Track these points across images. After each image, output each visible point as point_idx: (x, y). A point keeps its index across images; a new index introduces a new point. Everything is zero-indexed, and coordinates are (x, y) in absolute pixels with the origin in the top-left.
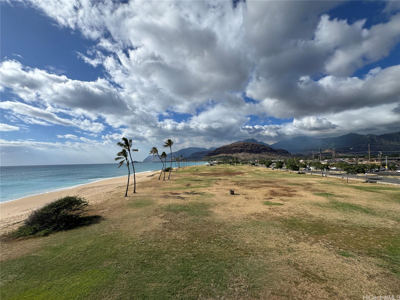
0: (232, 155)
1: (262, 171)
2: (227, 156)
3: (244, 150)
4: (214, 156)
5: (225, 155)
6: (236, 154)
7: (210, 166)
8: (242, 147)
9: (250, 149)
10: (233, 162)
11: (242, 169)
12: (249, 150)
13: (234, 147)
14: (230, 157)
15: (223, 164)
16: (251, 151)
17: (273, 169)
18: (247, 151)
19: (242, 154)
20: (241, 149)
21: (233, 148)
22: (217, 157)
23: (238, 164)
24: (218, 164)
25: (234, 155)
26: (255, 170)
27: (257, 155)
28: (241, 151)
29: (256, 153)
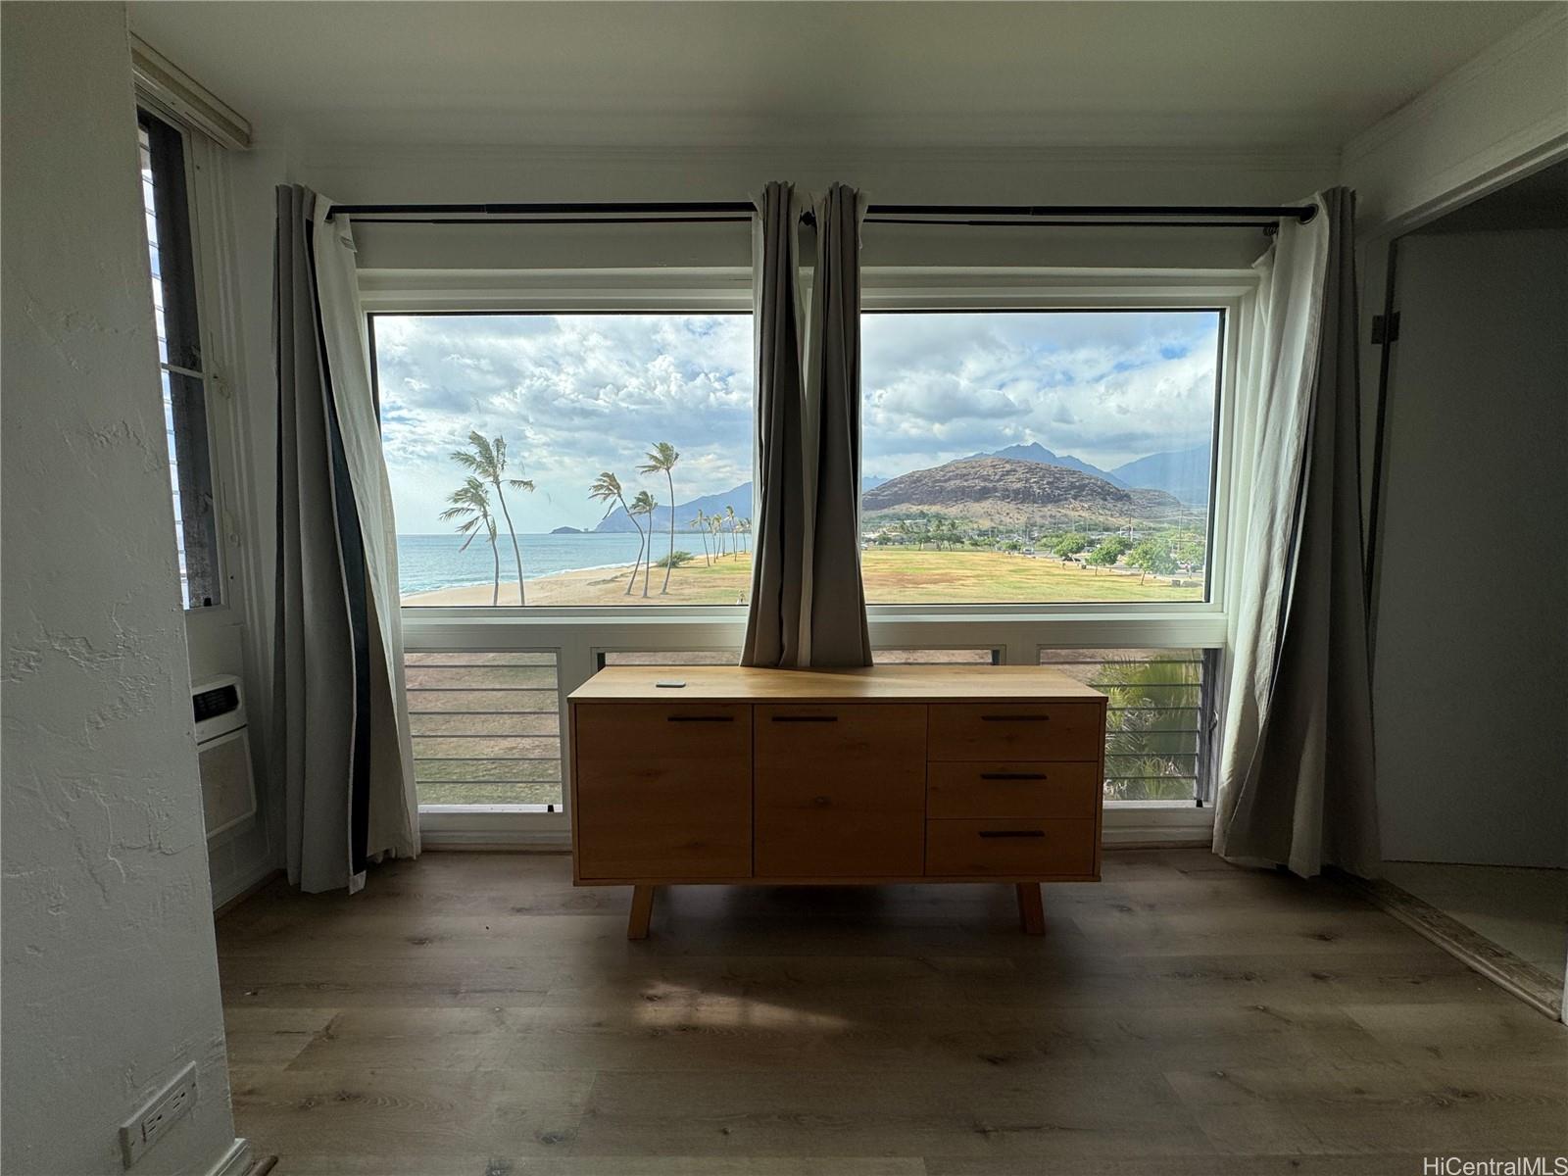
0: (947, 511)
5: (915, 509)
6: (961, 506)
9: (1019, 485)
12: (1017, 492)
13: (956, 477)
14: (938, 516)
15: (901, 543)
16: (1023, 496)
17: (1084, 568)
18: (1009, 495)
19: (987, 505)
20: (984, 488)
21: (952, 483)
24: (881, 544)
25: (955, 510)
28: (982, 495)
29: (1044, 504)
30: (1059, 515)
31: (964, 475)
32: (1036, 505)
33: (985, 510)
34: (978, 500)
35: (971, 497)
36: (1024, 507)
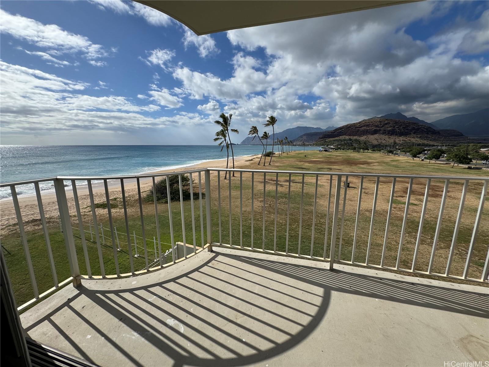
0: (360, 138)
1: (403, 161)
2: (350, 140)
3: (380, 130)
4: (332, 139)
5: (347, 137)
6: (366, 136)
7: (323, 152)
8: (376, 126)
9: (390, 129)
10: (358, 148)
11: (370, 158)
12: (389, 131)
13: (364, 126)
14: (356, 140)
15: (343, 150)
16: (392, 133)
17: (423, 160)
18: (384, 133)
19: (376, 136)
20: (376, 130)
21: (363, 128)
22: (336, 140)
23: (366, 151)
24: (335, 150)
25: (363, 138)
26: (391, 161)
27: (402, 139)
28: (375, 132)
29: (400, 136)
30: (406, 140)
31: (368, 125)
32: (397, 136)
33: (375, 138)
34: (372, 134)
35: (370, 133)
36: (391, 137)
